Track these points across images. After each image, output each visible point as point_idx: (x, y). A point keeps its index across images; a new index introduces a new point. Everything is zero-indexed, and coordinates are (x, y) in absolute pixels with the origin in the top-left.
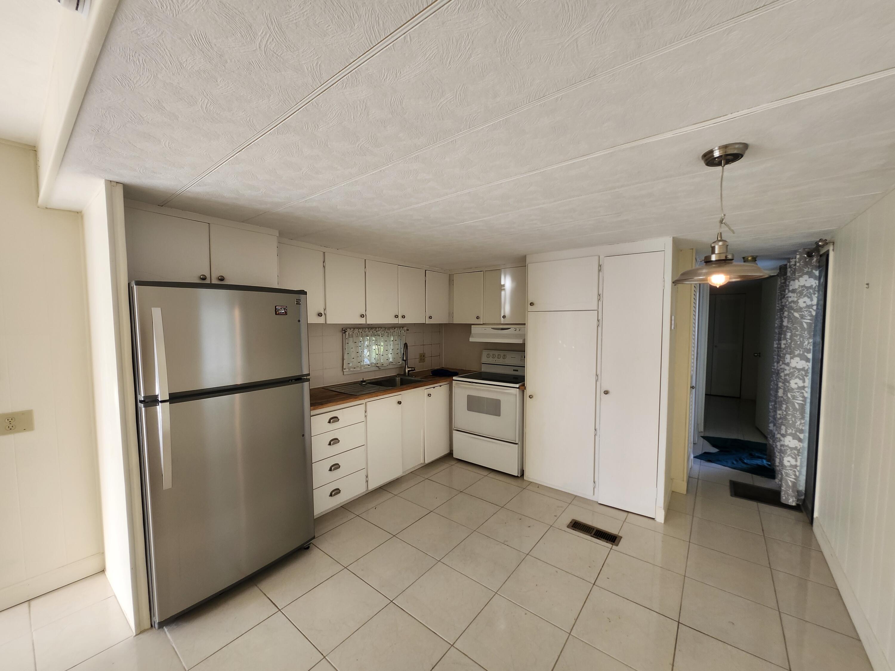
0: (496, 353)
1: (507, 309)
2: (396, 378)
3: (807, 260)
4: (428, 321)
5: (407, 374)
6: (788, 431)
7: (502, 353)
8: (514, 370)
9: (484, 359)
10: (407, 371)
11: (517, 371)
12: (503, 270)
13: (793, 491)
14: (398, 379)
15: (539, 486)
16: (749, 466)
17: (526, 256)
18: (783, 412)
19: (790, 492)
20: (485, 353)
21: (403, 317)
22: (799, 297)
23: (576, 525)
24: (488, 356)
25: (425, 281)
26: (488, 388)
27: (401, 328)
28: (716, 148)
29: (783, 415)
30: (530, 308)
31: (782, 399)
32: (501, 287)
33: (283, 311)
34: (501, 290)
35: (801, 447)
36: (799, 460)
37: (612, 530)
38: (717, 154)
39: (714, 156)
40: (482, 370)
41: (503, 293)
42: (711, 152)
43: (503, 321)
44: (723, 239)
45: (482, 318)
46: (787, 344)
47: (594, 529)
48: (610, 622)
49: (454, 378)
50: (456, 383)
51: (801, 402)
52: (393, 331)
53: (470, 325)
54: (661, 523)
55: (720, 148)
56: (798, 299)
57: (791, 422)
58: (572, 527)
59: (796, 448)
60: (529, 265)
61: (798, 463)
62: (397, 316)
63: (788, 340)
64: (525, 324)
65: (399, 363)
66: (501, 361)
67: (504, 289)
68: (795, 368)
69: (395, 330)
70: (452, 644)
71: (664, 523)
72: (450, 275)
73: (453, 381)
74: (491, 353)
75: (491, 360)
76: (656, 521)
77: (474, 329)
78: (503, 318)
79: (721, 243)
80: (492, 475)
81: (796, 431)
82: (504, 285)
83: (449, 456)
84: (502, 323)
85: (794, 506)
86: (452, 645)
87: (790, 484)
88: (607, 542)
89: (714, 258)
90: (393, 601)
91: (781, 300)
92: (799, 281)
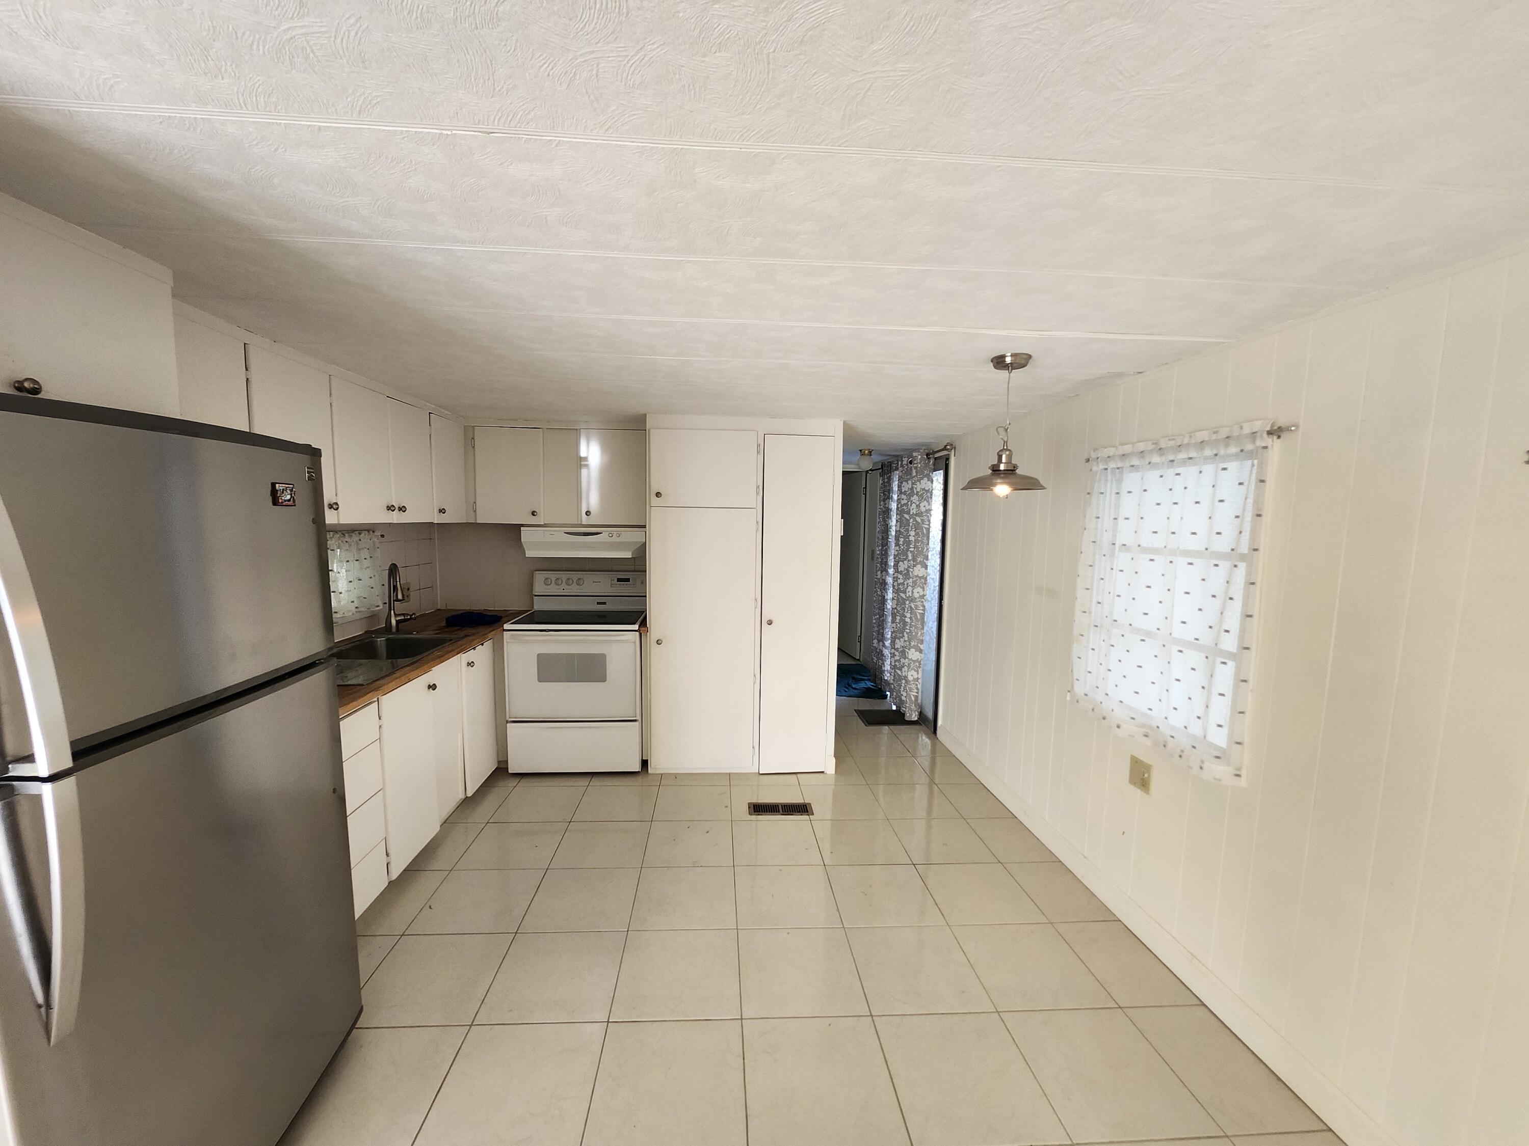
0: (564, 576)
1: (592, 499)
2: (376, 639)
3: (927, 462)
4: (437, 519)
5: (394, 630)
6: (912, 643)
7: (575, 576)
8: (598, 603)
9: (539, 588)
10: (394, 622)
11: (605, 603)
12: (583, 432)
13: (915, 706)
14: (381, 641)
15: (676, 776)
16: (859, 691)
17: (645, 415)
18: (897, 625)
19: (913, 707)
20: (539, 577)
21: (402, 509)
22: (921, 500)
23: (758, 809)
24: (546, 582)
25: (430, 435)
26: (584, 637)
27: (371, 532)
28: (1009, 354)
29: (896, 628)
30: (655, 501)
31: (895, 610)
32: (580, 462)
33: (289, 497)
34: (581, 466)
35: (922, 658)
36: (920, 672)
37: (795, 799)
38: (1008, 360)
39: (1005, 361)
40: (535, 607)
41: (584, 471)
42: (1004, 357)
43: (585, 520)
44: (1009, 448)
45: (542, 514)
46: (900, 550)
47: (778, 806)
48: (866, 895)
49: (506, 626)
50: (512, 635)
51: (922, 612)
52: (357, 539)
53: (516, 529)
54: (832, 774)
55: (1012, 356)
56: (920, 503)
57: (914, 634)
58: (755, 812)
59: (917, 661)
60: (652, 431)
61: (920, 676)
62: (390, 508)
63: (901, 546)
64: (644, 527)
65: (378, 606)
66: (574, 589)
67: (587, 466)
68: (917, 576)
69: (361, 536)
70: (740, 1017)
71: (835, 773)
72: (465, 426)
73: (505, 633)
74: (553, 576)
75: (553, 589)
76: (826, 773)
77: (526, 535)
78: (586, 514)
79: (1008, 453)
80: (596, 782)
81: (918, 643)
82: (586, 459)
83: (501, 772)
84: (584, 523)
85: (917, 721)
86: (742, 1019)
87: (913, 699)
88: (802, 815)
89: (1002, 467)
90: (610, 1020)
91: (884, 500)
92: (920, 484)
